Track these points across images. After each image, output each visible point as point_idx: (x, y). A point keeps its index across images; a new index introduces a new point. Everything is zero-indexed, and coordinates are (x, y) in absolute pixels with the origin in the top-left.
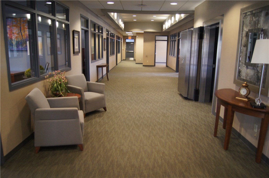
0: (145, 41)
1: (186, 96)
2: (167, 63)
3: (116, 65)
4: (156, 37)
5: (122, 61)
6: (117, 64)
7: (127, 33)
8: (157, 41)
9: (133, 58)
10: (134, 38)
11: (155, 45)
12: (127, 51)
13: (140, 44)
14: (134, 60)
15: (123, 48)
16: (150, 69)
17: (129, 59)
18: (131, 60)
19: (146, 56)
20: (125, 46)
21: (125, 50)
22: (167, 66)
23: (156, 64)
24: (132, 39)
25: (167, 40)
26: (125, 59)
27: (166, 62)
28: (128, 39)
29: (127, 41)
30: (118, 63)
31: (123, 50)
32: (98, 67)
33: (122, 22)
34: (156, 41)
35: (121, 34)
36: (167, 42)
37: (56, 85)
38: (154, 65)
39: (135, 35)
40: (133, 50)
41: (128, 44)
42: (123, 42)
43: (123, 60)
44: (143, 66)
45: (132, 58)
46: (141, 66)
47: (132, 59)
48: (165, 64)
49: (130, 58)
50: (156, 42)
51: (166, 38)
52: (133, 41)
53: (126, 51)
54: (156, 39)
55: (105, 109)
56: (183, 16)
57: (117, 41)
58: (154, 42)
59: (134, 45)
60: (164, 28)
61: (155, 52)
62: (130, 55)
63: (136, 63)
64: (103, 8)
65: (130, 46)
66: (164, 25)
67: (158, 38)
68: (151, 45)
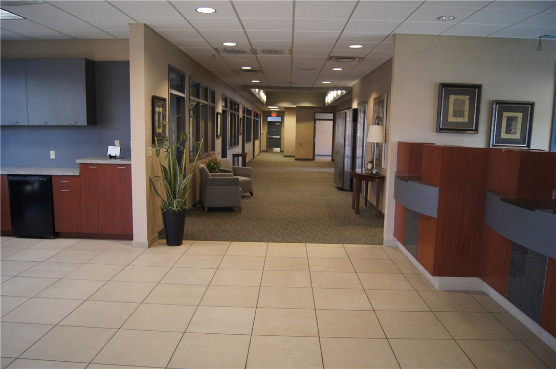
0: (298, 121)
1: (341, 186)
2: (332, 156)
3: (252, 157)
4: (316, 114)
5: (260, 152)
6: (254, 157)
7: (269, 107)
8: (317, 121)
9: (280, 149)
10: (281, 114)
11: (315, 127)
12: (269, 136)
13: (290, 124)
14: (282, 151)
15: (262, 132)
16: (307, 163)
17: (273, 150)
18: (276, 151)
19: (299, 143)
20: (266, 127)
21: (265, 134)
22: (333, 160)
23: (316, 157)
24: (277, 116)
25: (332, 118)
26: (265, 150)
27: (331, 154)
28: (271, 116)
29: (270, 119)
30: (255, 155)
31: (263, 134)
32: (234, 156)
33: (264, 94)
34: (315, 120)
35: (260, 109)
36: (332, 122)
37: (212, 164)
38: (312, 158)
39: (283, 110)
40: (280, 135)
41: (271, 124)
42: (263, 121)
43: (263, 151)
44: (296, 159)
45: (278, 148)
46: (292, 160)
47: (278, 150)
48: (331, 158)
49: (274, 148)
50: (315, 123)
51: (331, 116)
52: (279, 119)
53: (267, 136)
54: (316, 118)
55: (251, 194)
56: (339, 92)
57: (254, 120)
58: (313, 123)
59: (280, 126)
60: (326, 102)
61: (314, 138)
62: (274, 142)
63: (284, 156)
64: (245, 84)
65: (275, 128)
66: (326, 97)
67: (318, 116)
68: (307, 126)
